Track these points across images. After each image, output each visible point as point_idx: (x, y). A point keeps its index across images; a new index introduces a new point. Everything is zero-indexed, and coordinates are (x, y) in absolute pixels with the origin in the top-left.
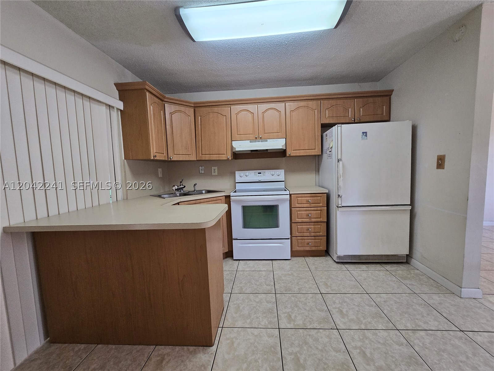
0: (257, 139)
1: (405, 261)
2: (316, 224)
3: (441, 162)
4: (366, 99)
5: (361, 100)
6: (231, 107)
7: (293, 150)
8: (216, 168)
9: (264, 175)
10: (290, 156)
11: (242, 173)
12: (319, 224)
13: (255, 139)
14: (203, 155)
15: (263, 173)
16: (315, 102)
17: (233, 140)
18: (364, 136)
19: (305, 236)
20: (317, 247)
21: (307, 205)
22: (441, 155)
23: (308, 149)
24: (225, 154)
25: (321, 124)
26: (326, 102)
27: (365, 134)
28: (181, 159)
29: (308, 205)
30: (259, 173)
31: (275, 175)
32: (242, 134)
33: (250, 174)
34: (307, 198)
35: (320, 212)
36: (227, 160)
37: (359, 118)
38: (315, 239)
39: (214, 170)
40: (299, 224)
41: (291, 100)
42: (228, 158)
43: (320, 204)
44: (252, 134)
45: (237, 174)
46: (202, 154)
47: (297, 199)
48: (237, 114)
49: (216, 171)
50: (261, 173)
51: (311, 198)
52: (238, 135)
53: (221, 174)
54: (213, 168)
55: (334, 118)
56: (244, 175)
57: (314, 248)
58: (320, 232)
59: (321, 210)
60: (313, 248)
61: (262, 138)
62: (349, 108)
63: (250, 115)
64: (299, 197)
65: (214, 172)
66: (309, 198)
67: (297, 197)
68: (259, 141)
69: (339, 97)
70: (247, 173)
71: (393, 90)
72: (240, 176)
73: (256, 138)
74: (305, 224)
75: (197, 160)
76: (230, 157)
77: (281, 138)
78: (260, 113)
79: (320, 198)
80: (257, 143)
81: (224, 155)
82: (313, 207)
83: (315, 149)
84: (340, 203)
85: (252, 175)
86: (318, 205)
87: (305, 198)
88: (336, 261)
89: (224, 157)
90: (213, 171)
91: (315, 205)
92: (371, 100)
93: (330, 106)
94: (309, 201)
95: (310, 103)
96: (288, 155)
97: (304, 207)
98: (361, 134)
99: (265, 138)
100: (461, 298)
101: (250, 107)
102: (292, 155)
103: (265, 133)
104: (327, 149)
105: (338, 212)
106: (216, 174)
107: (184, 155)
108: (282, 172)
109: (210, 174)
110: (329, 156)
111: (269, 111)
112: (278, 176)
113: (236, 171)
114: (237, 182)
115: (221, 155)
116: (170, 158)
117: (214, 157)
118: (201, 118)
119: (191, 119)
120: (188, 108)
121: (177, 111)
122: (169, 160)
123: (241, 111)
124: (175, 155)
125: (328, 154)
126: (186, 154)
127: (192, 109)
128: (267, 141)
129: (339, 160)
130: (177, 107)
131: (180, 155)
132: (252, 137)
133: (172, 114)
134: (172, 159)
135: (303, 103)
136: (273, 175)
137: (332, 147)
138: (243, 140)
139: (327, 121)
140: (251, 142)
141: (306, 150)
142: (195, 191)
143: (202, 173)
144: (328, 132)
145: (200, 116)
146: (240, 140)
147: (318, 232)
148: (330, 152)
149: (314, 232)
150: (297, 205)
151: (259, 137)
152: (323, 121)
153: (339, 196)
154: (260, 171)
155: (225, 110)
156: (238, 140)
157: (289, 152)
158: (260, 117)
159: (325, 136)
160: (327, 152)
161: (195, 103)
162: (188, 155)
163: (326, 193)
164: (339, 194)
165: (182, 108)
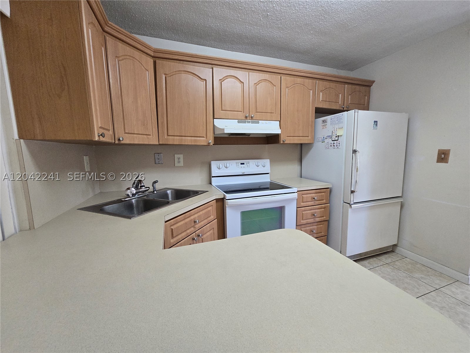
0: (248, 118)
1: (391, 250)
2: (319, 223)
3: (443, 156)
4: (354, 86)
5: (350, 86)
6: (214, 68)
7: (287, 136)
8: (181, 156)
9: (248, 166)
10: (284, 144)
11: (221, 163)
12: (322, 223)
13: (244, 118)
14: (170, 137)
15: (246, 164)
16: (310, 81)
17: (215, 117)
18: (375, 126)
21: (311, 203)
22: (444, 150)
23: (301, 136)
24: (203, 137)
25: (315, 107)
26: (321, 82)
27: (376, 122)
29: (313, 202)
30: (241, 164)
31: (261, 166)
32: (228, 111)
33: (230, 165)
34: (312, 195)
35: (323, 209)
36: (206, 145)
37: (348, 106)
39: (179, 159)
40: (303, 226)
41: (288, 73)
42: (209, 143)
44: (241, 112)
45: (214, 164)
46: (168, 135)
47: (303, 197)
48: (221, 81)
49: (182, 160)
50: (244, 164)
51: (318, 194)
52: (222, 110)
53: (188, 166)
54: (176, 156)
55: (326, 102)
56: (223, 166)
58: (321, 233)
61: (254, 119)
62: (340, 94)
63: (239, 85)
65: (179, 162)
66: (314, 195)
67: (303, 194)
68: (249, 122)
69: (332, 79)
70: (228, 163)
71: (374, 82)
72: (217, 167)
73: (246, 117)
74: (309, 225)
75: (160, 145)
76: (211, 141)
77: (270, 120)
78: (252, 84)
79: (323, 194)
80: (247, 124)
82: (318, 204)
83: (308, 137)
84: (352, 200)
85: (233, 167)
86: (322, 201)
87: (310, 195)
89: (202, 141)
90: (176, 160)
91: (320, 201)
92: (357, 88)
93: (324, 89)
94: (314, 198)
95: (307, 81)
96: (282, 142)
97: (309, 205)
98: (373, 123)
99: (257, 119)
100: (468, 285)
101: (240, 74)
102: (286, 142)
103: (257, 112)
104: (325, 137)
105: (350, 210)
106: (182, 164)
107: (140, 136)
108: (267, 162)
109: (171, 166)
110: (332, 145)
111: (263, 84)
112: (264, 167)
113: (212, 162)
114: (213, 176)
115: (198, 138)
116: (119, 140)
117: (188, 141)
118: (166, 78)
119: (149, 75)
120: (144, 56)
121: (128, 57)
122: (117, 142)
123: (227, 77)
124: (126, 135)
125: (330, 143)
126: (144, 135)
127: (151, 61)
128: (258, 123)
129: (355, 151)
130: (128, 48)
131: (135, 135)
132: (241, 115)
133: (121, 58)
134: (122, 142)
135: (299, 80)
136: (258, 166)
137: (341, 136)
138: (230, 118)
139: (321, 106)
140: (238, 122)
141: (301, 137)
142: (155, 192)
143: (159, 164)
144: (329, 118)
145: (165, 74)
146: (225, 118)
147: (319, 233)
148: (335, 142)
149: (316, 234)
150: (302, 204)
151: (250, 117)
152: (317, 104)
153: (352, 192)
154: (242, 161)
155: (205, 72)
156: (223, 118)
157: (282, 138)
158: (252, 90)
159: (321, 122)
160: (326, 141)
161: (156, 51)
162: (146, 135)
163: (328, 188)
164: (352, 189)
165: (137, 54)
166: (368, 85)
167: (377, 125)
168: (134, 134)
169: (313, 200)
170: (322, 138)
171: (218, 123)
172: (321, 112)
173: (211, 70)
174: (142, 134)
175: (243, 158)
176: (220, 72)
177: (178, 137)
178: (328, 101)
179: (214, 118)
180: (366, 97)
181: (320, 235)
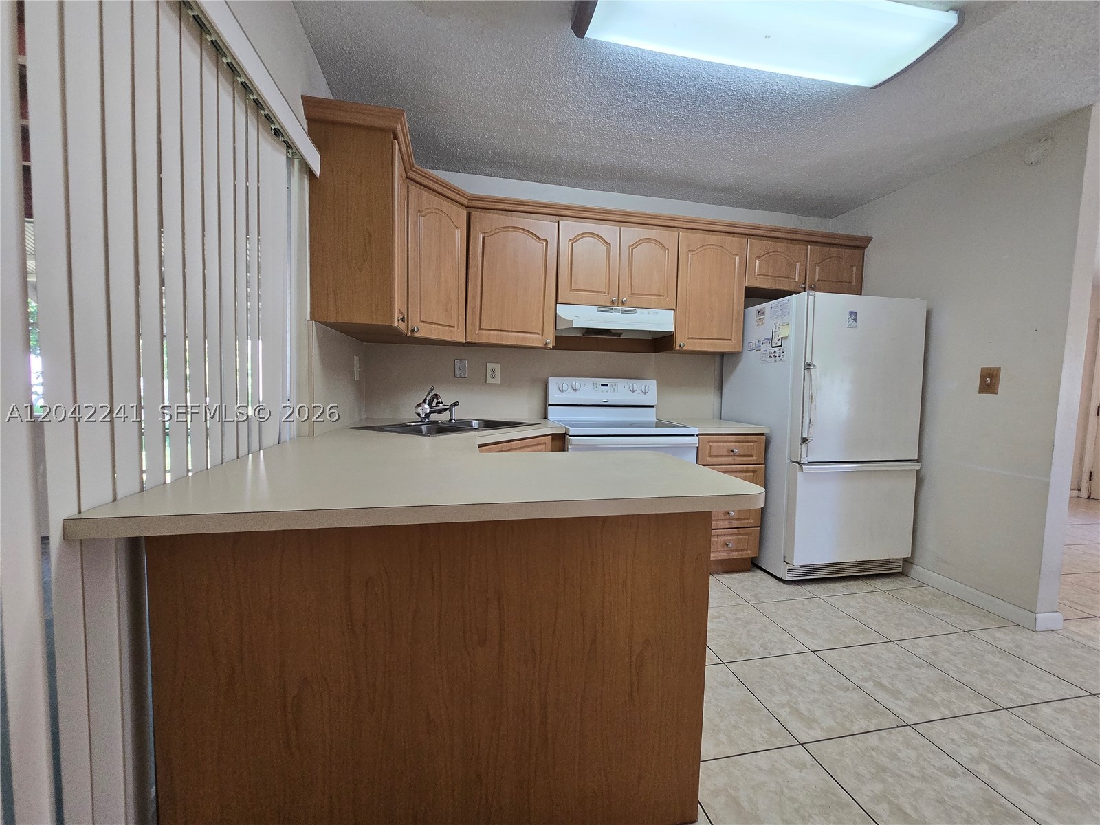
0: (616, 303)
1: (901, 571)
3: (989, 381)
4: (826, 249)
5: (818, 248)
6: (561, 222)
7: (690, 338)
8: (498, 367)
9: (614, 389)
10: (682, 352)
11: (566, 382)
13: (609, 304)
14: (484, 331)
15: (612, 386)
16: (736, 239)
17: (559, 301)
18: (851, 321)
19: (719, 527)
20: (741, 550)
21: (726, 459)
22: (991, 369)
23: (716, 339)
24: (538, 333)
25: (746, 287)
26: (756, 242)
27: (853, 315)
28: (434, 336)
29: (730, 458)
30: (602, 385)
31: (639, 391)
32: (581, 291)
33: (583, 386)
34: (729, 444)
35: (752, 474)
36: (542, 348)
37: (814, 285)
38: (738, 535)
39: (493, 371)
41: (691, 227)
42: (546, 344)
43: (752, 459)
44: (605, 292)
45: (553, 383)
46: (481, 329)
47: (710, 446)
48: (572, 242)
49: (498, 373)
50: (607, 385)
51: (737, 444)
52: (571, 290)
53: (509, 383)
54: (490, 366)
55: (769, 278)
56: (570, 388)
57: (735, 555)
58: (748, 519)
59: (754, 471)
60: (734, 553)
61: (627, 305)
62: (797, 262)
63: (603, 248)
64: (713, 442)
65: (493, 377)
66: (733, 444)
67: (710, 441)
68: (617, 311)
69: (780, 236)
70: (577, 382)
71: (870, 239)
72: (560, 389)
73: (613, 302)
75: (466, 343)
76: (550, 342)
77: (657, 307)
78: (625, 247)
79: (753, 444)
80: (613, 314)
81: (537, 336)
82: (740, 463)
83: (730, 340)
84: (804, 455)
85: (588, 390)
86: (749, 458)
87: (725, 444)
88: (787, 579)
89: (535, 340)
90: (489, 373)
91: (744, 459)
92: (834, 251)
93: (763, 253)
94: (733, 451)
95: (728, 239)
96: (677, 348)
97: (723, 463)
98: (848, 316)
99: (632, 306)
100: (1035, 631)
101: (604, 230)
102: (685, 348)
103: (633, 294)
104: (762, 340)
105: (800, 475)
106: (497, 380)
107: (440, 327)
108: (652, 385)
109: (481, 382)
110: (772, 355)
111: (645, 246)
112: (645, 393)
113: (550, 378)
114: (550, 403)
115: (529, 335)
116: (413, 331)
117: (512, 339)
118: (484, 238)
119: (460, 235)
120: (455, 207)
121: (433, 210)
122: (409, 334)
123: (583, 235)
124: (422, 324)
125: (768, 352)
126: (445, 325)
127: (464, 213)
128: (635, 312)
129: (808, 366)
130: (435, 199)
131: (433, 326)
132: (604, 298)
133: (423, 213)
134: (416, 334)
135: (713, 238)
136: (633, 391)
137: (787, 338)
138: (584, 303)
139: (756, 284)
140: (599, 310)
141: (714, 341)
142: (454, 421)
143: (461, 377)
144: (767, 306)
145: (483, 233)
146: (576, 302)
147: (744, 519)
148: (777, 349)
149: (737, 520)
150: (708, 459)
151: (620, 301)
152: (748, 281)
153: (804, 440)
154: (604, 381)
155: (546, 227)
156: (572, 302)
157: (680, 342)
158: (625, 256)
159: (756, 313)
160: (763, 347)
161: (472, 198)
162: (449, 326)
163: (763, 434)
164: (805, 436)
165: (445, 204)
166: (859, 245)
167: (855, 320)
168: (432, 323)
169: (732, 454)
170: (757, 343)
171: (564, 311)
172: (755, 295)
173: (557, 224)
174: (443, 325)
175: (606, 374)
176: (570, 228)
177: (496, 332)
178: (771, 276)
179: (557, 303)
180: (854, 269)
181: (745, 523)
